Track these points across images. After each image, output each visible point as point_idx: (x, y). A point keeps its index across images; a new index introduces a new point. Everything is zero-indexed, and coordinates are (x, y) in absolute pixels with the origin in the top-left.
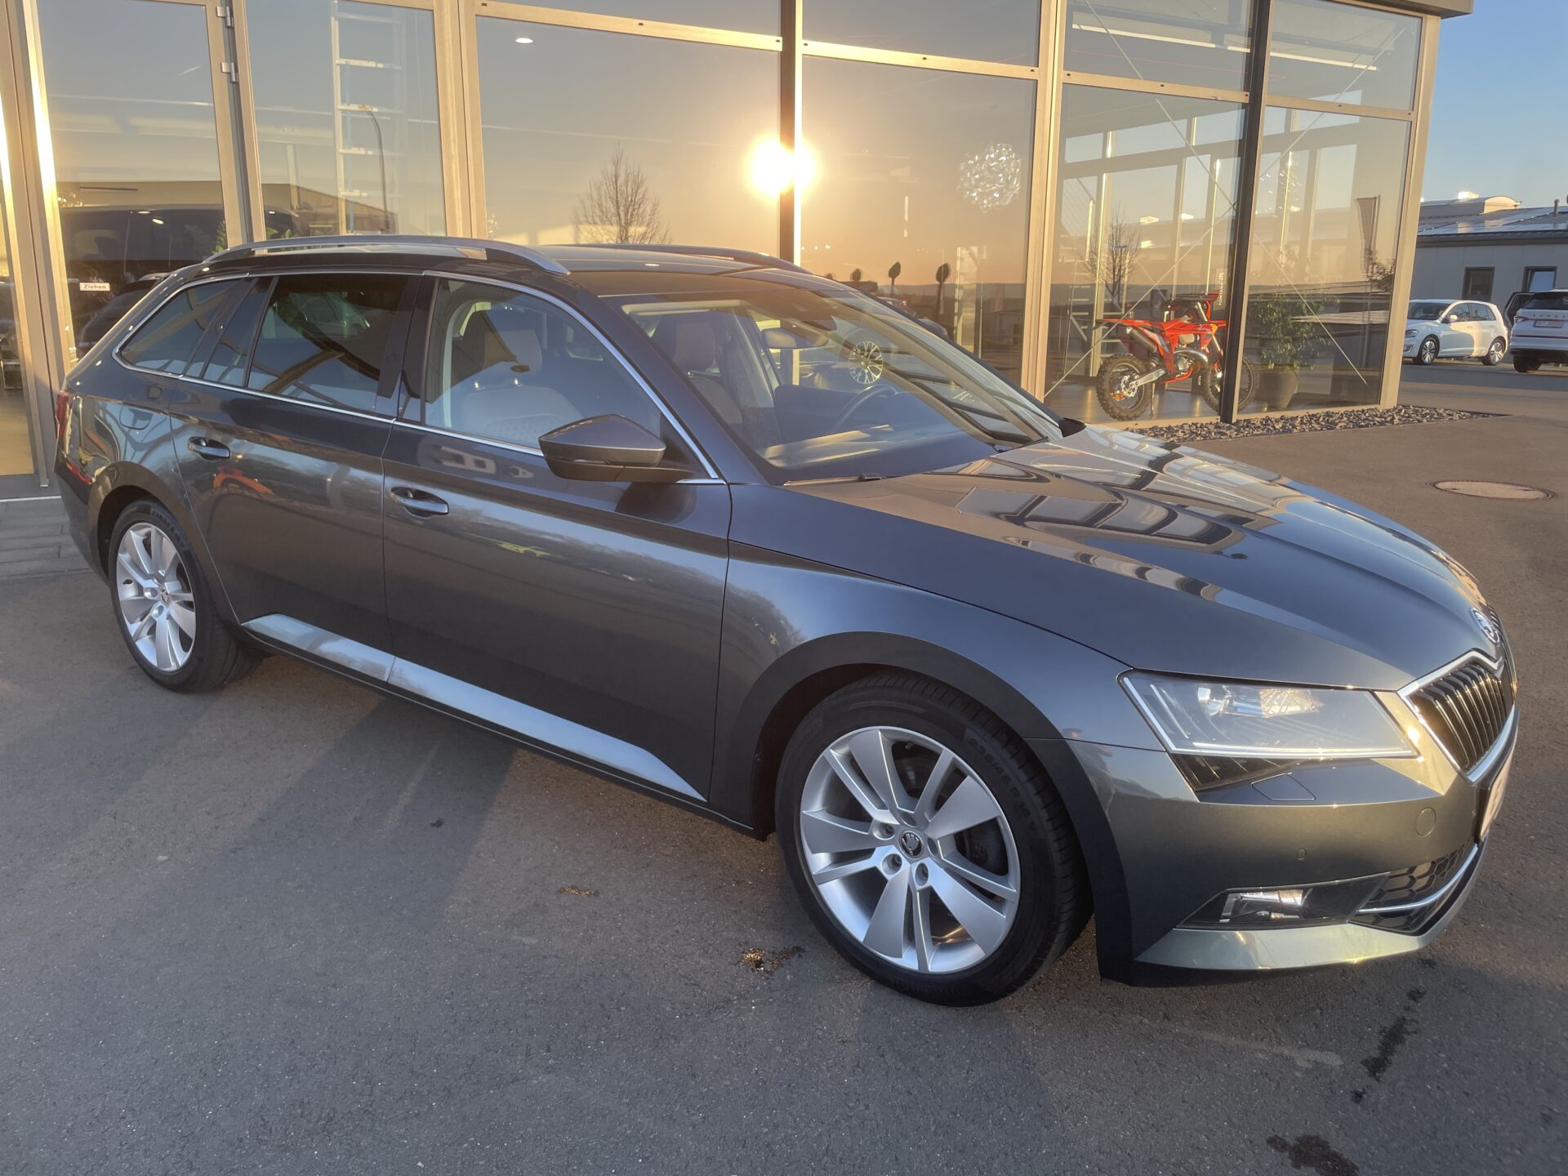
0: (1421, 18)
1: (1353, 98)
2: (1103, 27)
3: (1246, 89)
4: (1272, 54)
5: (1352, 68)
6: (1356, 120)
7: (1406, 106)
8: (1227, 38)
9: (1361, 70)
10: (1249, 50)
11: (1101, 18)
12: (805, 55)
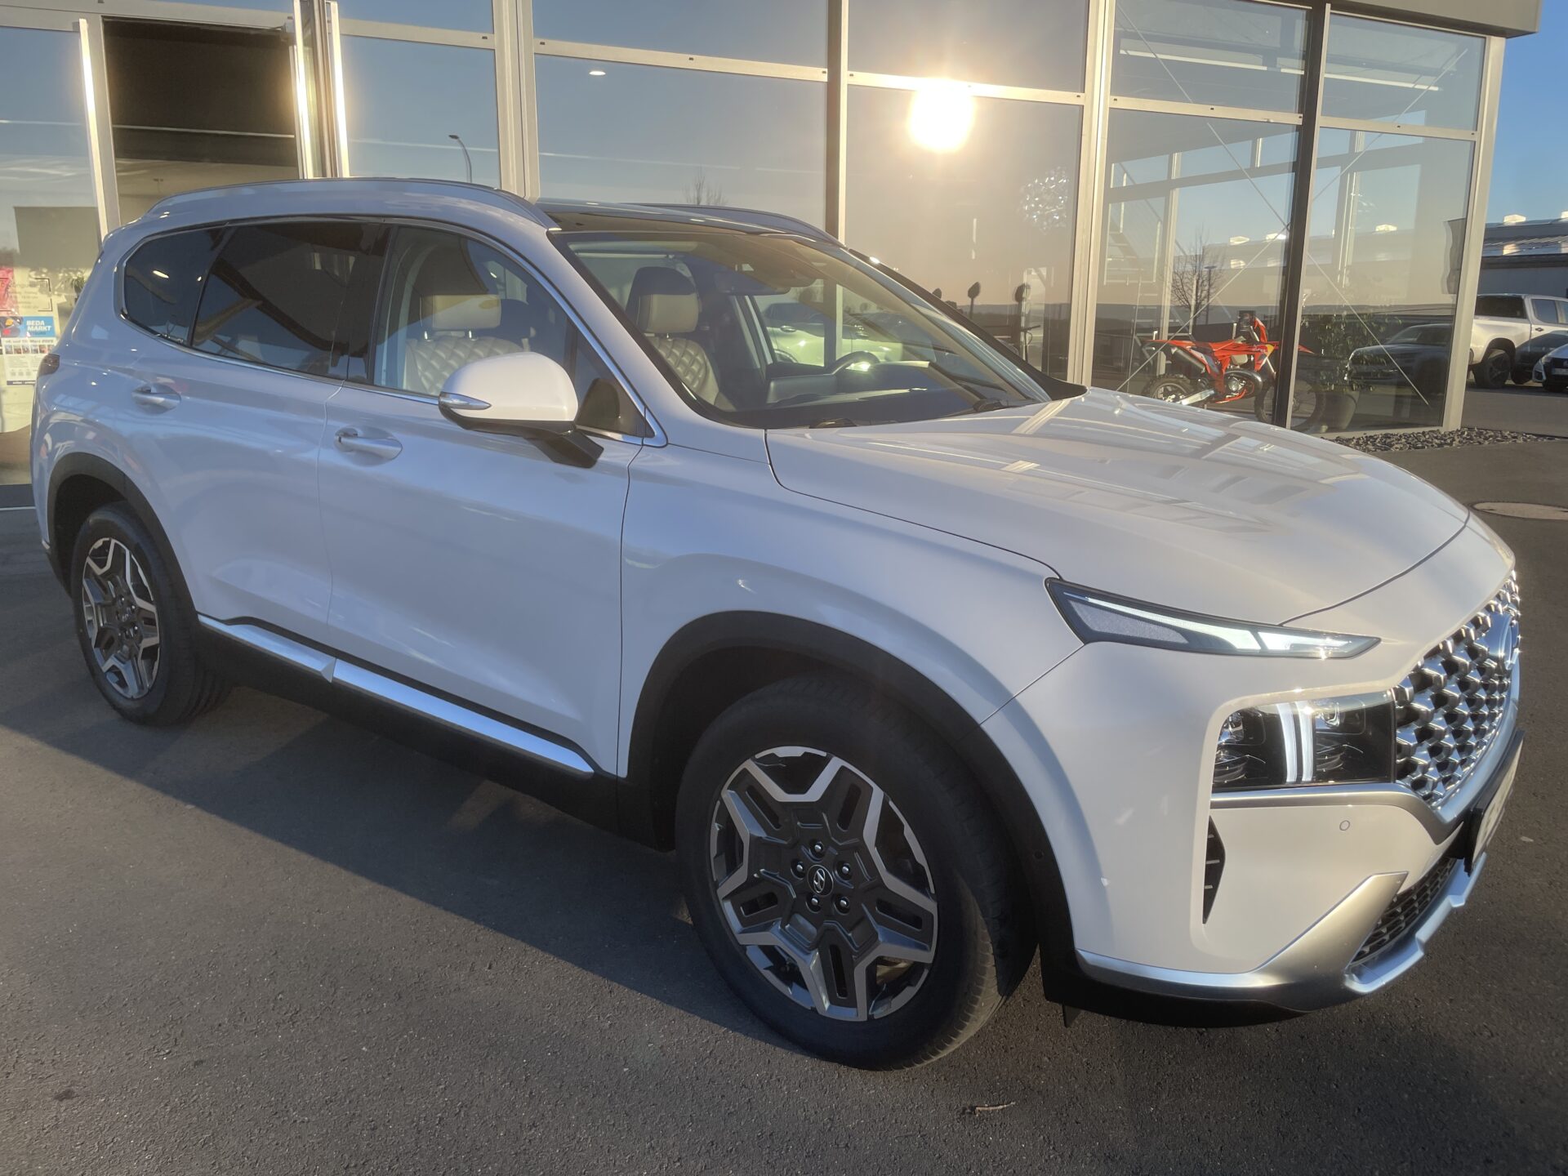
0: (1485, 38)
2: (1151, 52)
3: (1300, 111)
4: (1325, 75)
5: (1413, 88)
8: (1280, 60)
9: (1422, 90)
10: (1303, 73)
11: (1149, 43)
12: (849, 85)
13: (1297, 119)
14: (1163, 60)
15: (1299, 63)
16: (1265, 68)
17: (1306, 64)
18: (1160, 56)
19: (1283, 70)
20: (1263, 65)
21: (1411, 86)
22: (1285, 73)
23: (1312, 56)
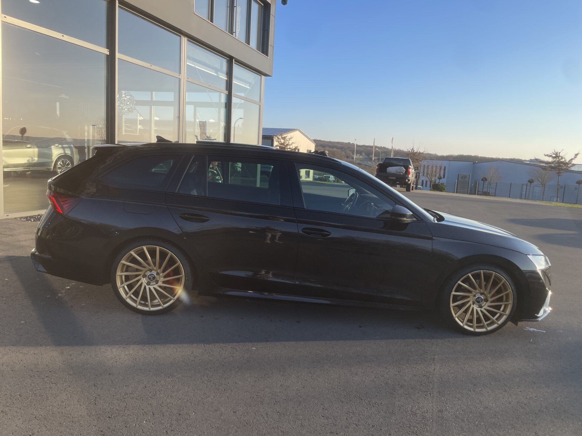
0: (261, 76)
1: (242, 95)
2: (194, 65)
3: (227, 90)
4: (234, 82)
7: (258, 100)
8: (219, 73)
9: (248, 88)
10: (227, 79)
11: (193, 62)
12: (118, 58)
14: (197, 68)
15: (225, 75)
17: (228, 76)
20: (215, 73)
21: (245, 86)
22: (220, 77)
23: (230, 74)
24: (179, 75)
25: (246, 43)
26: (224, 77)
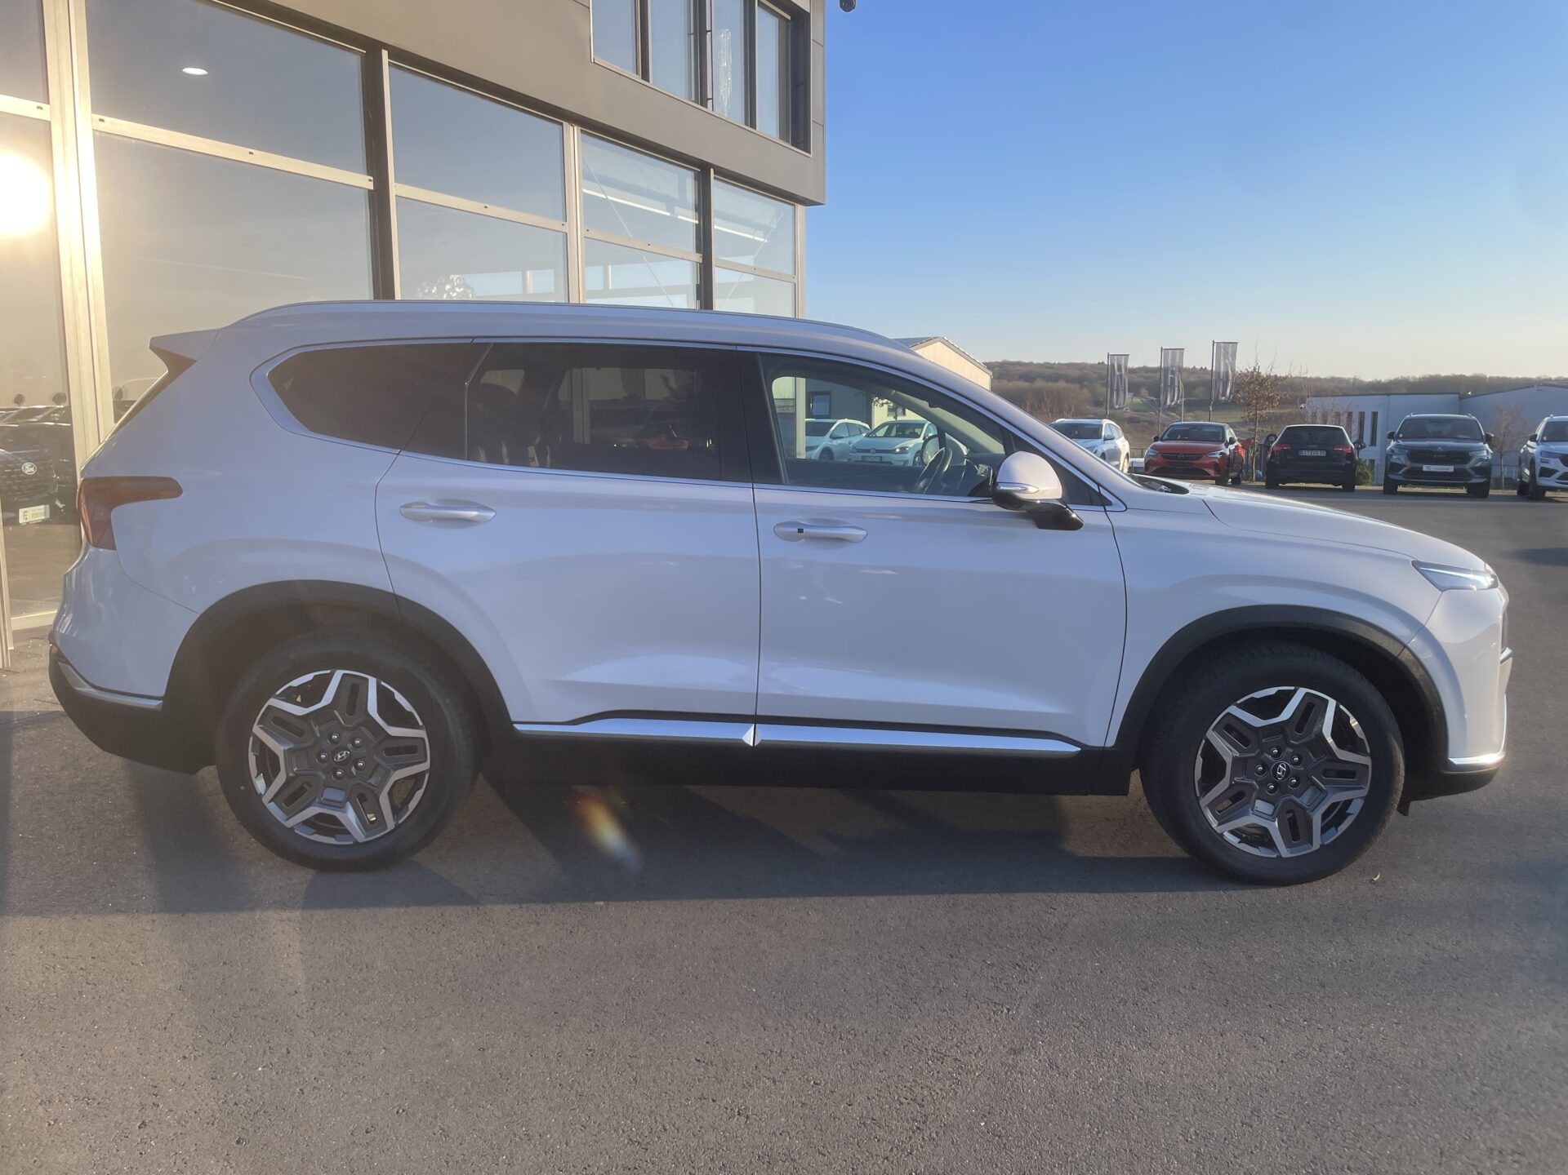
0: (794, 205)
1: (748, 260)
2: (604, 194)
3: (698, 251)
4: (716, 227)
5: (753, 239)
6: (750, 278)
7: (790, 272)
8: (677, 209)
9: (761, 242)
10: (697, 222)
11: (602, 186)
12: (396, 196)
13: (698, 258)
14: (612, 201)
15: (693, 213)
16: (668, 214)
17: (699, 215)
18: (610, 198)
19: (680, 217)
20: (668, 211)
21: (752, 237)
22: (681, 220)
23: (703, 208)
24: (563, 225)
25: (746, 124)
26: (691, 219)
